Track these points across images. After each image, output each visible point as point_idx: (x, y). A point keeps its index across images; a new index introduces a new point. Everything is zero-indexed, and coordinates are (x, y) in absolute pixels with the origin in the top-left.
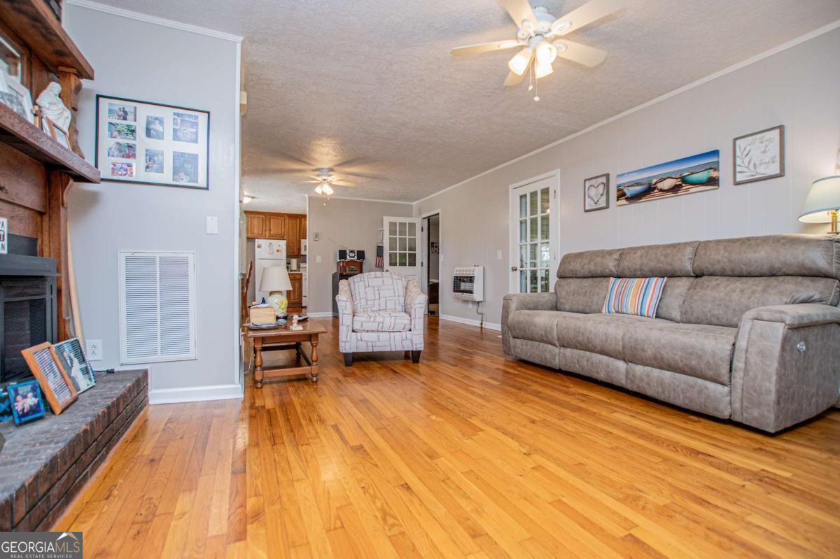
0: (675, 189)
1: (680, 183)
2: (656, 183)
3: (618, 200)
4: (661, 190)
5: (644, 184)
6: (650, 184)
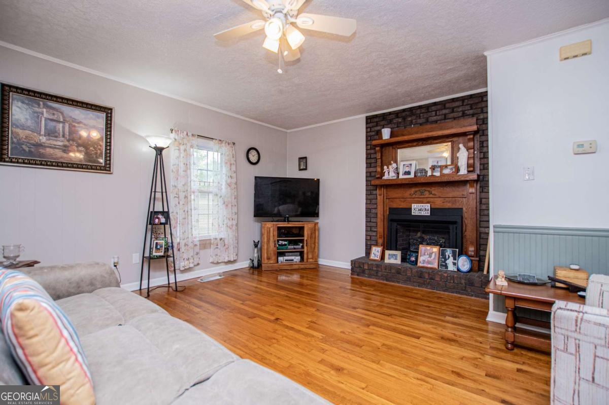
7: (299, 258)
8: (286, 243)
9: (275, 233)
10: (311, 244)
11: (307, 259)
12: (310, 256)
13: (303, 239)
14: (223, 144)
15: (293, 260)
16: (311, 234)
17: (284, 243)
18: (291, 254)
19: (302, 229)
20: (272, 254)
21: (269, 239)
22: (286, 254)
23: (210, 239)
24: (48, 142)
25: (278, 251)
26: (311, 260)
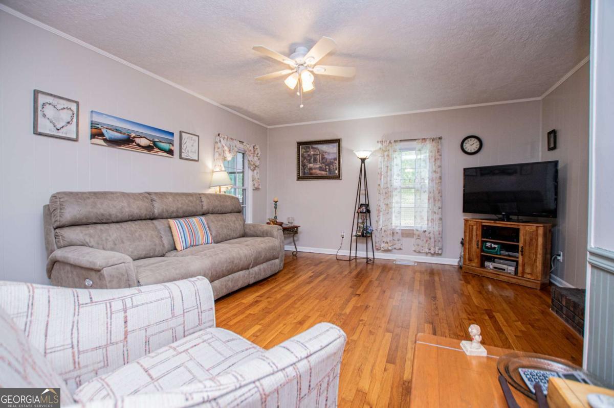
0: (149, 148)
1: (152, 145)
2: (134, 137)
3: (91, 139)
4: (138, 145)
5: (124, 134)
6: (129, 136)
7: (513, 269)
8: (496, 246)
9: (478, 232)
10: (530, 253)
11: (523, 272)
12: (528, 270)
13: (518, 246)
14: (427, 142)
15: (504, 270)
16: (531, 240)
17: (493, 246)
18: (502, 261)
19: (517, 231)
20: (475, 256)
21: (472, 238)
22: (496, 260)
23: (413, 230)
24: (315, 166)
25: (482, 253)
26: (529, 276)
